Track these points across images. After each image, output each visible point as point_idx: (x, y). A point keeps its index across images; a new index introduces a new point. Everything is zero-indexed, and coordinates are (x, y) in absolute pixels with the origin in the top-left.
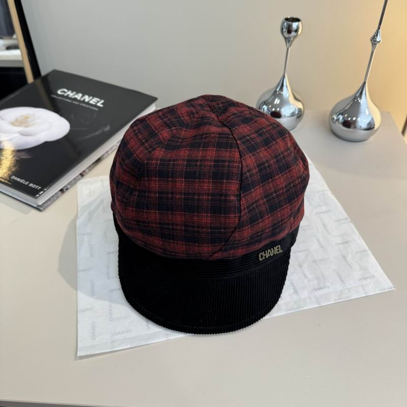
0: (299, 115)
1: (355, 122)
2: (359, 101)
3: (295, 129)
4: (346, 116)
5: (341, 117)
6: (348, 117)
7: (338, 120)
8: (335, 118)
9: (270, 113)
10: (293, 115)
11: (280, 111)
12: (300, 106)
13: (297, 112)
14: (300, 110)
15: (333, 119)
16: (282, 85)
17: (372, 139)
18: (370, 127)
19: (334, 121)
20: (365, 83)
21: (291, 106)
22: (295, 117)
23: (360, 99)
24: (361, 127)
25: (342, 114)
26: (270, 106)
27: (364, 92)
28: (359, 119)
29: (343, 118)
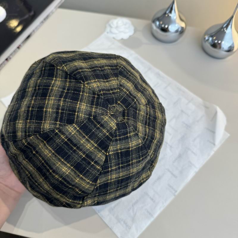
0: (181, 32)
1: (220, 44)
2: (225, 31)
3: (177, 42)
4: (214, 38)
5: (211, 39)
6: (215, 40)
7: (208, 40)
8: (207, 38)
9: (160, 28)
10: (177, 31)
11: (168, 28)
12: (183, 25)
13: (180, 30)
14: (182, 28)
15: (205, 38)
16: (172, 9)
17: (230, 58)
18: (230, 50)
19: (205, 40)
20: (232, 17)
21: (177, 25)
22: (178, 33)
23: (226, 29)
24: (223, 48)
25: (212, 36)
26: (161, 23)
27: (231, 24)
28: (223, 42)
29: (212, 40)
